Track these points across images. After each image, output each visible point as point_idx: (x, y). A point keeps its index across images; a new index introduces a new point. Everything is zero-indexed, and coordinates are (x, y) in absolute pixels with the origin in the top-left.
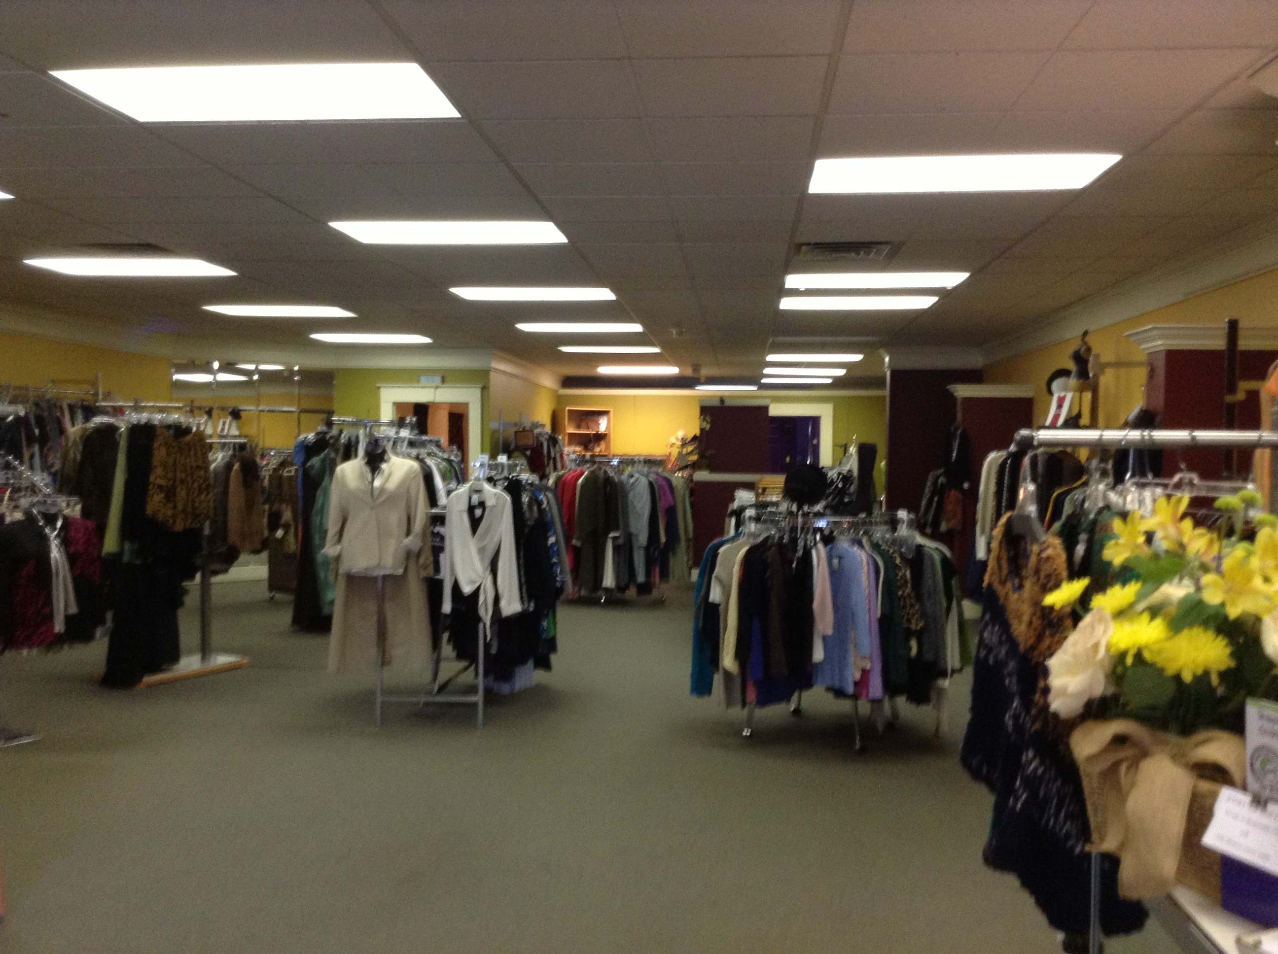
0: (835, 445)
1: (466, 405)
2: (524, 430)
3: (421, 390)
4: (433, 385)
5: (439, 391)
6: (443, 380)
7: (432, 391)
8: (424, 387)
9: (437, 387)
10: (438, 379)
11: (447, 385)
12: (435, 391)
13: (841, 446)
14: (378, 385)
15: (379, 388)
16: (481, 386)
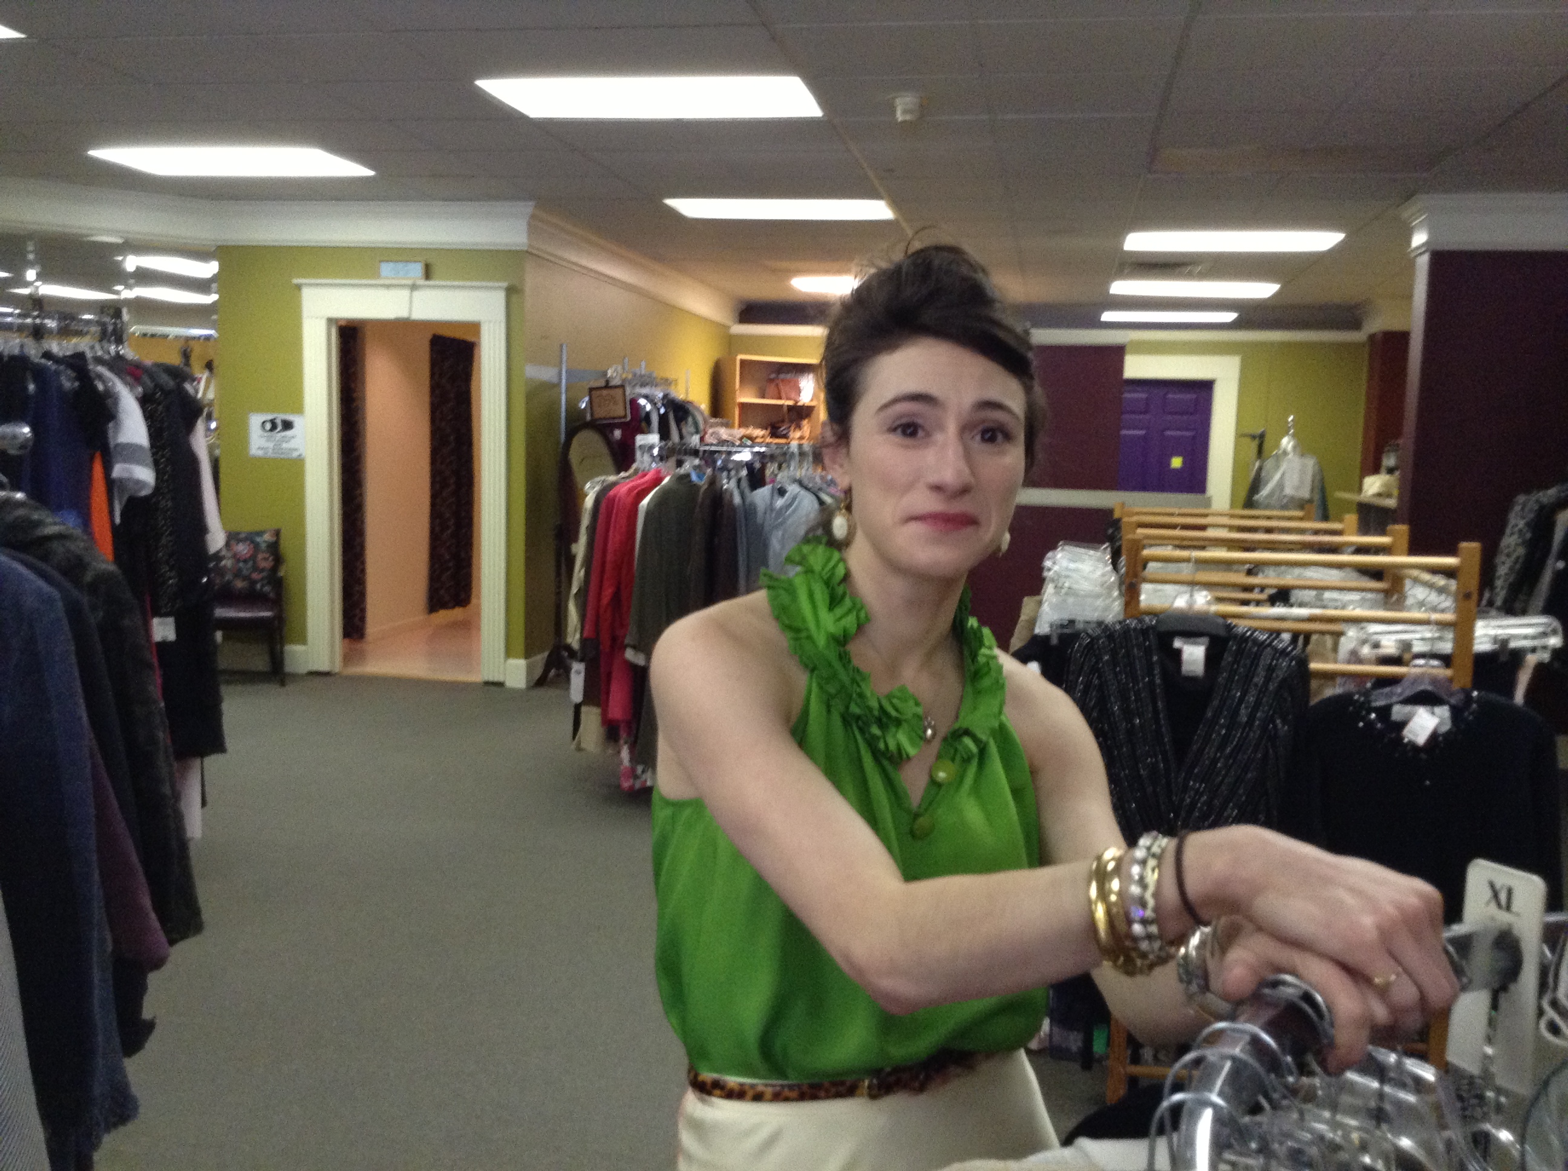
0: (1240, 435)
1: (475, 327)
2: (607, 386)
3: (382, 292)
4: (410, 282)
5: (417, 294)
6: (428, 274)
7: (405, 293)
8: (388, 287)
9: (414, 287)
10: (416, 270)
11: (437, 283)
12: (411, 293)
13: (1253, 437)
14: (296, 281)
15: (299, 287)
16: (505, 284)
